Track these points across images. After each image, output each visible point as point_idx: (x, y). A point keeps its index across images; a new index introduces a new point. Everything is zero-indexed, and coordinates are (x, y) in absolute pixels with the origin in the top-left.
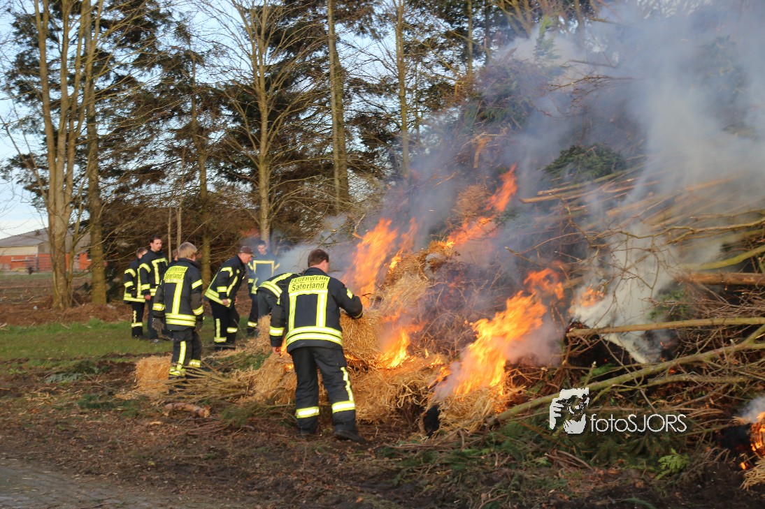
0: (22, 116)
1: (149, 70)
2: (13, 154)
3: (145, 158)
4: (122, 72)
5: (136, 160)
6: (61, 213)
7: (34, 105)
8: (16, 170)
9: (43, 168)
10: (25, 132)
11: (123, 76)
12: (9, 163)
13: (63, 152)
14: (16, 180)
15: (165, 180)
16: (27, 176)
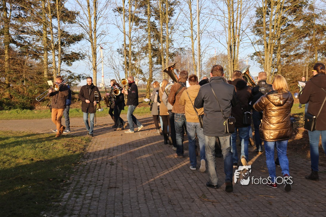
0: (257, 40)
1: (299, 22)
2: (254, 52)
3: (296, 51)
4: (290, 23)
5: (293, 51)
6: (268, 70)
7: (261, 36)
8: (255, 57)
9: (264, 56)
10: (258, 44)
11: (290, 24)
12: (253, 54)
13: (269, 51)
14: (255, 60)
15: (303, 58)
16: (258, 58)
